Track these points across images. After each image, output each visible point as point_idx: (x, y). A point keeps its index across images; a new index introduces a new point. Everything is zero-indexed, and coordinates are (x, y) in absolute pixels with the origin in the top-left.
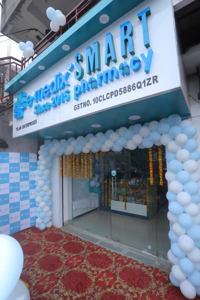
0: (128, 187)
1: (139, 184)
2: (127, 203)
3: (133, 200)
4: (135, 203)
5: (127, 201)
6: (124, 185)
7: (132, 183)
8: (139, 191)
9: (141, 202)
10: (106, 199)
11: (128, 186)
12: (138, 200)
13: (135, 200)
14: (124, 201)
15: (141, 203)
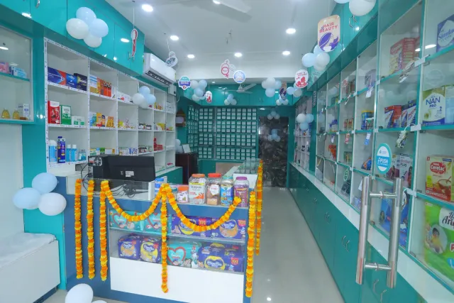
0: (178, 211)
1: (219, 203)
2: (171, 269)
3: (195, 256)
4: (200, 268)
5: (169, 262)
6: (159, 205)
7: (191, 196)
8: (218, 228)
9: (225, 265)
10: (90, 255)
11: (175, 207)
12: (210, 257)
13: (201, 258)
14: (157, 262)
15: (223, 267)
